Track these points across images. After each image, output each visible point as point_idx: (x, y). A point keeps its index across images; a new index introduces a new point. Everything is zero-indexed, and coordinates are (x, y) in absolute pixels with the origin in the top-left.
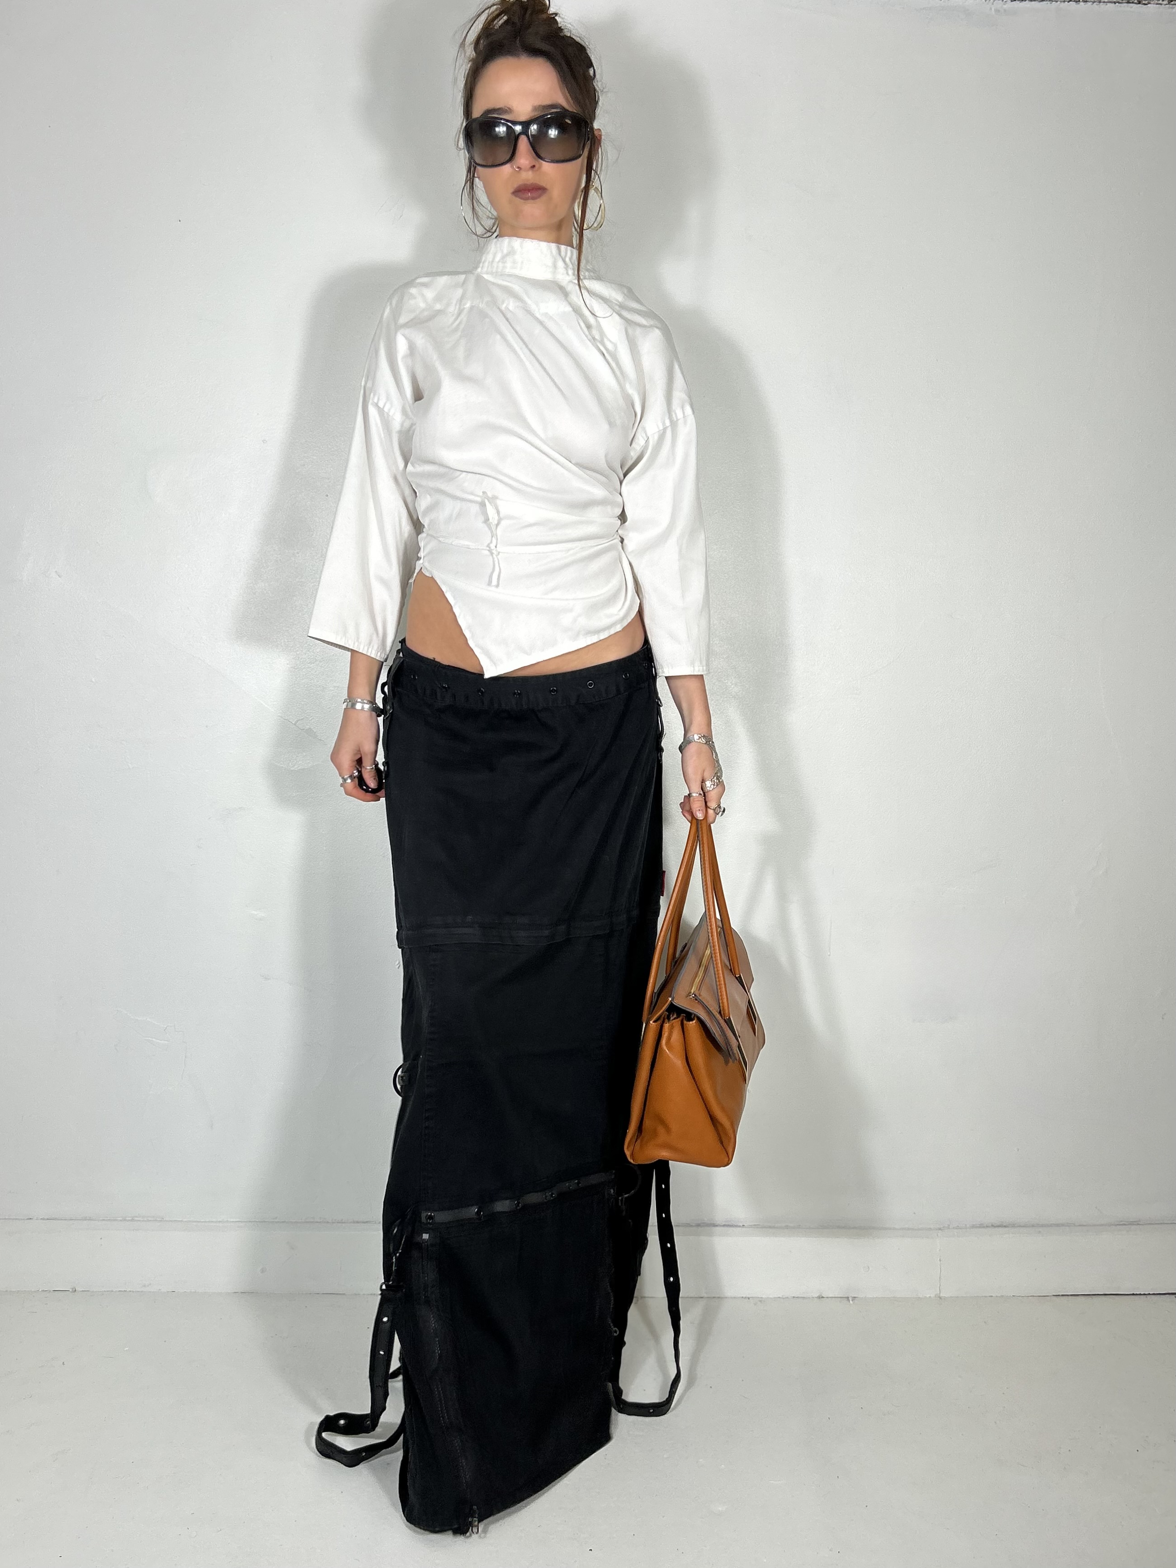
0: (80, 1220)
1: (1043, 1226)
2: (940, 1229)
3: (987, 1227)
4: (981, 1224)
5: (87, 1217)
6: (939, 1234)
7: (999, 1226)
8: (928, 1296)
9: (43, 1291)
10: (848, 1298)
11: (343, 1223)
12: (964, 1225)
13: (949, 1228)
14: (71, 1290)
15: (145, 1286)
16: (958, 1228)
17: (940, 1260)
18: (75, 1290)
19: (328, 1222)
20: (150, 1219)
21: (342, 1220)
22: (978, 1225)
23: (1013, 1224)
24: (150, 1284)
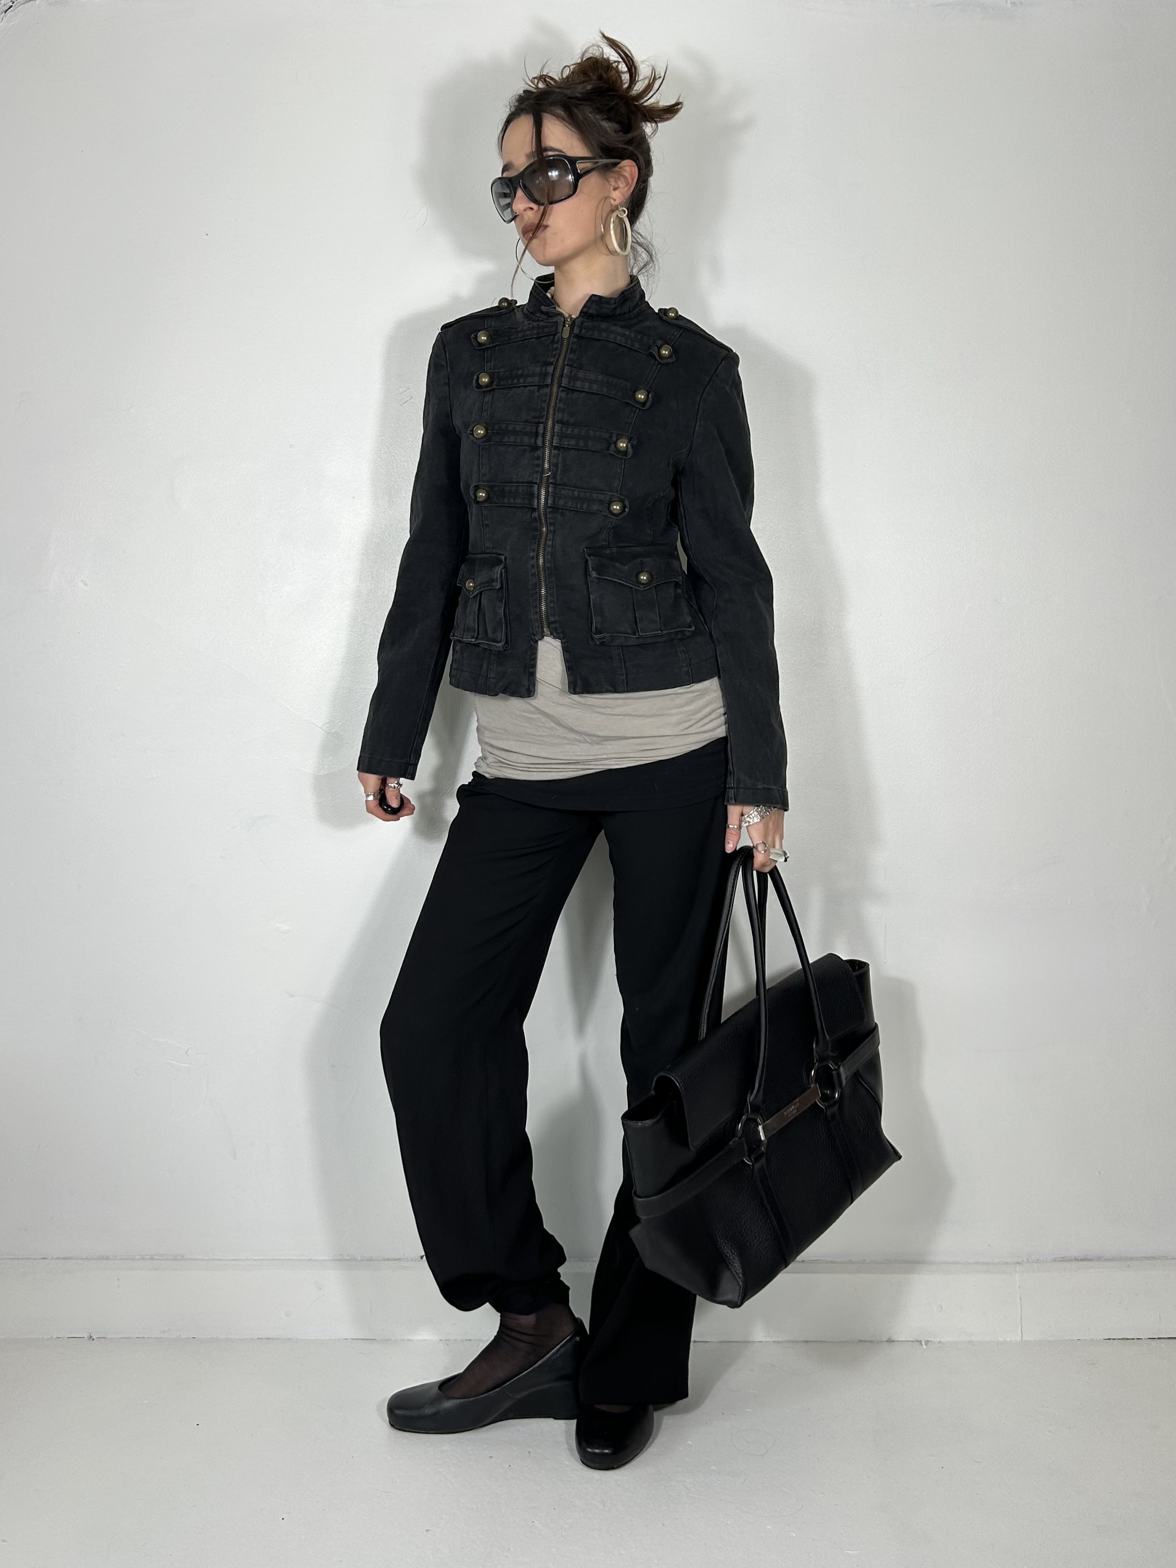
0: (96, 1259)
1: (1131, 1259)
2: (1018, 1263)
3: (1070, 1260)
4: (1063, 1258)
5: (103, 1256)
6: (1018, 1270)
7: (1082, 1260)
8: (1009, 1339)
9: (58, 1338)
10: (920, 1341)
11: (372, 1260)
12: (1044, 1258)
13: (1027, 1262)
14: (86, 1337)
15: (164, 1332)
16: (1037, 1261)
17: (1020, 1299)
18: (91, 1337)
19: (357, 1260)
20: (169, 1258)
21: (371, 1257)
22: (1060, 1259)
23: (1100, 1258)
24: (169, 1330)
